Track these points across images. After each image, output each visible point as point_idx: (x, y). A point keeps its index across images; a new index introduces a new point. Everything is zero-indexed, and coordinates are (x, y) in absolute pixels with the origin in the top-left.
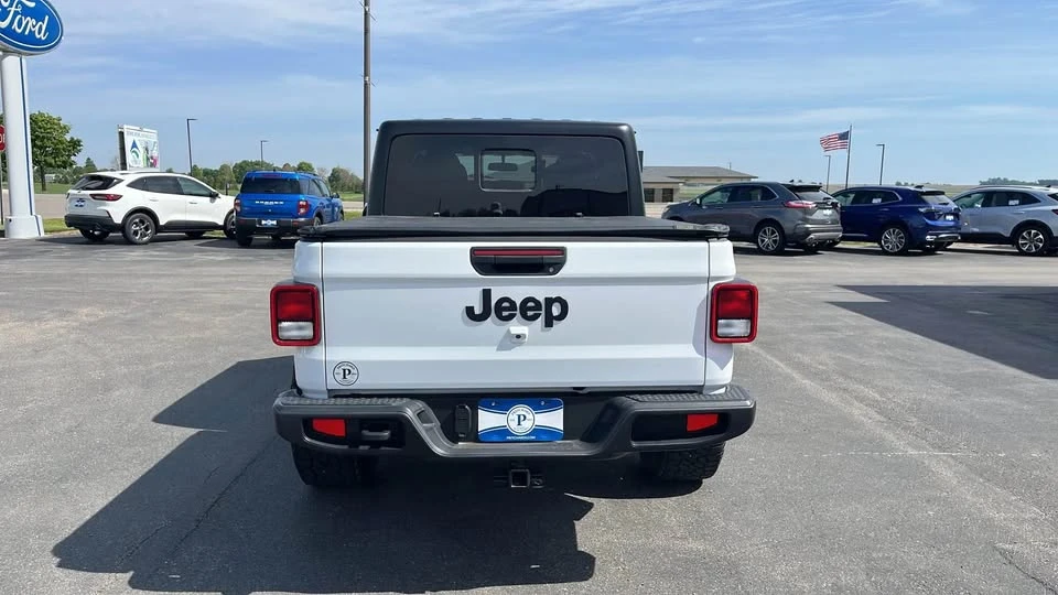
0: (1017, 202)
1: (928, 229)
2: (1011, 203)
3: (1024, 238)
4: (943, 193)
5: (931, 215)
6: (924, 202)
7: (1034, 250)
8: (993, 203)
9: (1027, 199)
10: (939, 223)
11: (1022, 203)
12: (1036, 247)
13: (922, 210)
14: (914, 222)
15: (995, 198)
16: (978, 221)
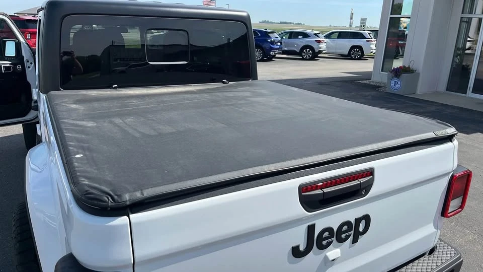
0: (302, 37)
1: (272, 49)
2: (300, 37)
3: (304, 53)
4: (275, 32)
5: (272, 43)
6: (269, 37)
7: (308, 58)
8: (292, 37)
9: (305, 35)
10: (275, 46)
11: (303, 38)
12: (309, 56)
13: (269, 40)
14: (266, 46)
15: (293, 35)
16: (287, 45)
